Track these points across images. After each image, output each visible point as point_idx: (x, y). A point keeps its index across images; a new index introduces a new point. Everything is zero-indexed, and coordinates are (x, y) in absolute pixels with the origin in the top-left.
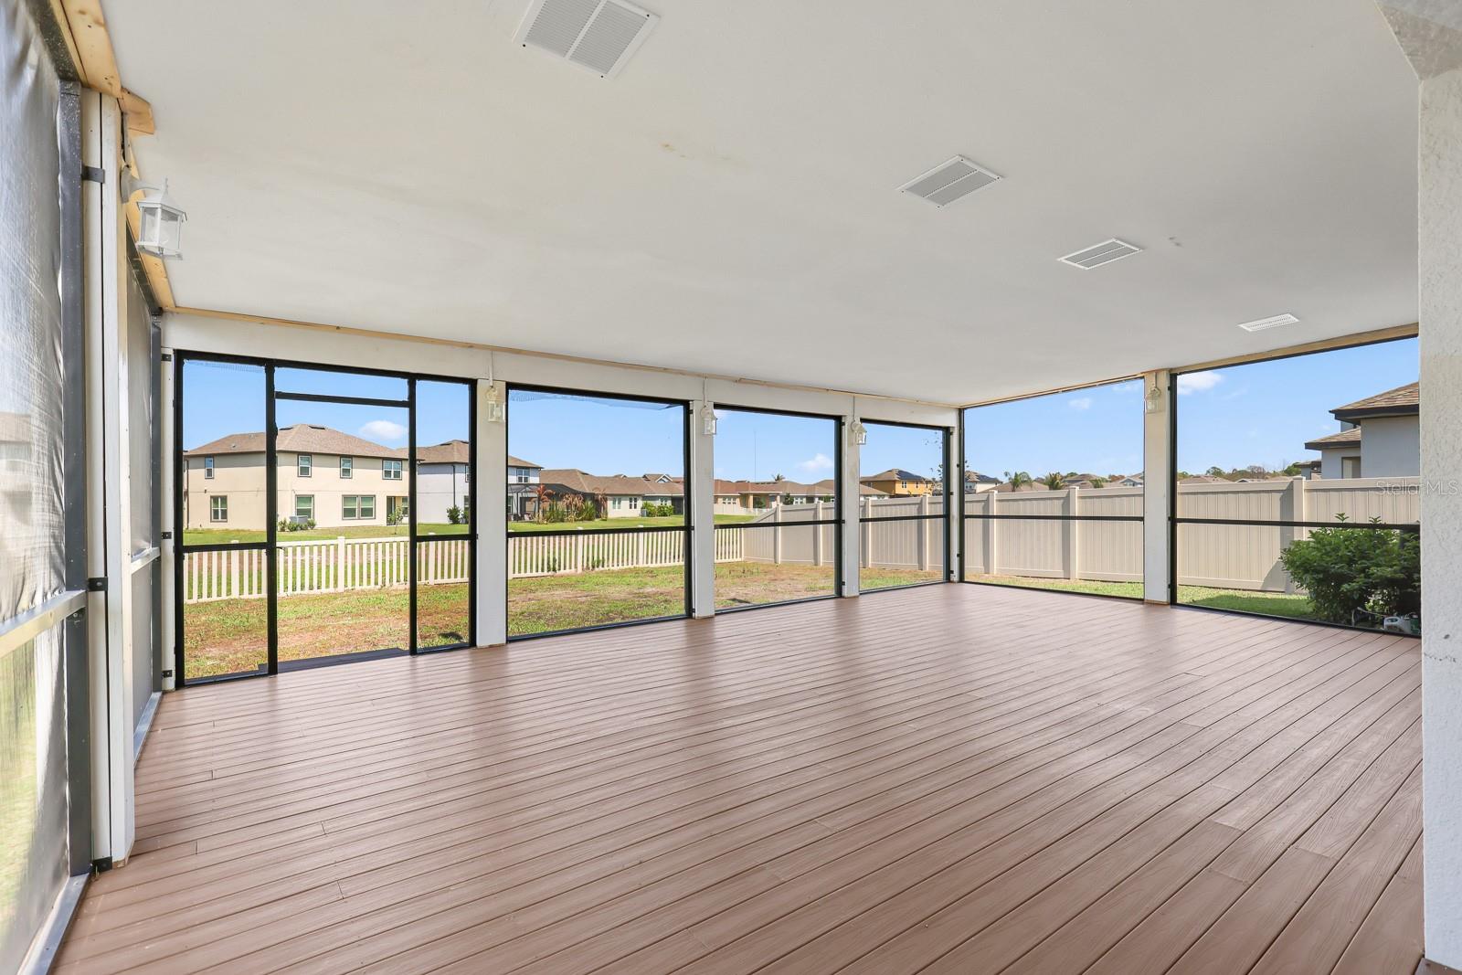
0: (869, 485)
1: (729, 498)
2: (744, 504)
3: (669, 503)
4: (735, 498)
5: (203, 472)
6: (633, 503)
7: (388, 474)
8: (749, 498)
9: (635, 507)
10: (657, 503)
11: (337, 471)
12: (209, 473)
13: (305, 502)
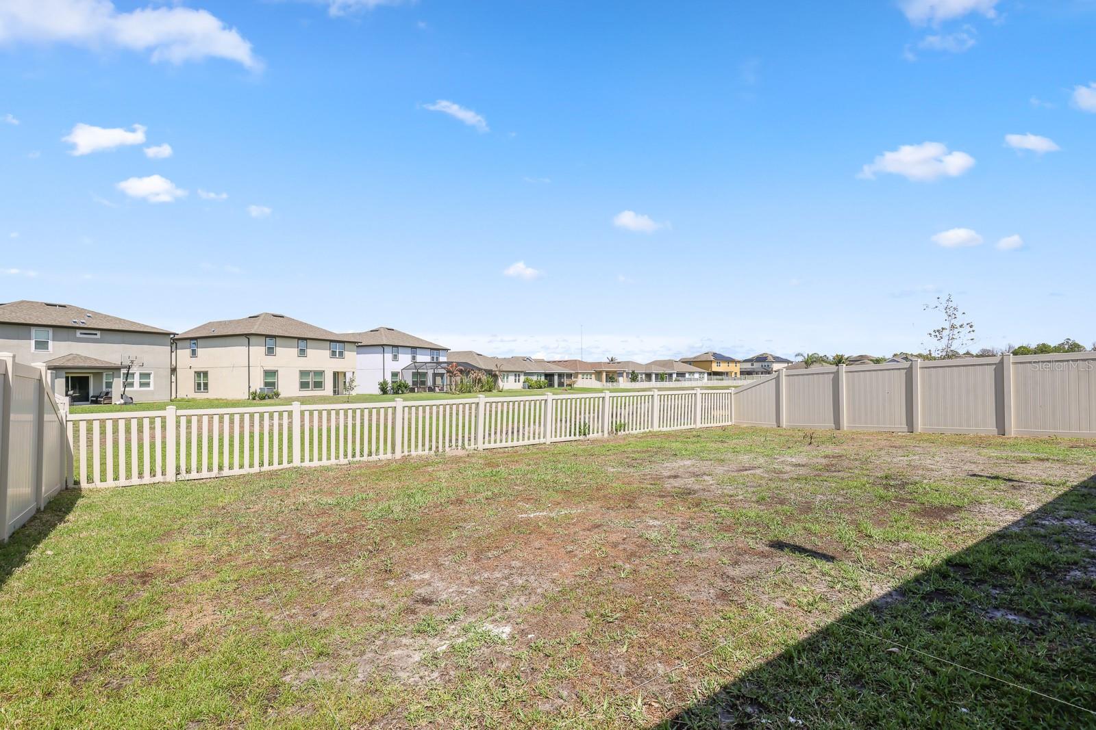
0: (690, 364)
1: (587, 374)
2: (599, 379)
3: (543, 378)
4: (591, 374)
5: (188, 352)
6: (517, 378)
7: (334, 353)
8: (602, 374)
9: (519, 382)
10: (535, 378)
11: (295, 351)
12: (194, 353)
13: (271, 376)
